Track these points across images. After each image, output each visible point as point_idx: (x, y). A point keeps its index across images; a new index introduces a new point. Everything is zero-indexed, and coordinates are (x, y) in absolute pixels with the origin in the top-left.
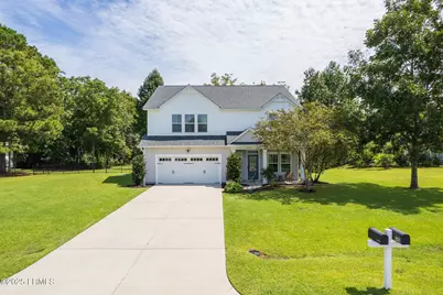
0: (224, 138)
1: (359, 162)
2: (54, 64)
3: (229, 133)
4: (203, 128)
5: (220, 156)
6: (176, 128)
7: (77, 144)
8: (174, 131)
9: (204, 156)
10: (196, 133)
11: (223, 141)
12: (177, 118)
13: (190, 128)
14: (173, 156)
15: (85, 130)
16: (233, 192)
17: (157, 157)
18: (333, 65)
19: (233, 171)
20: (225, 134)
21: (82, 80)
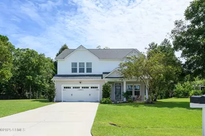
0: (101, 76)
1: (181, 95)
2: (8, 39)
3: (104, 73)
4: (89, 70)
5: (98, 86)
6: (74, 70)
7: (22, 86)
8: (72, 72)
9: (90, 86)
10: (85, 73)
11: (101, 77)
12: (74, 64)
13: (82, 70)
14: (71, 86)
15: (25, 77)
16: (105, 103)
17: (63, 86)
18: (166, 41)
19: (106, 93)
20: (102, 74)
21: (24, 50)
